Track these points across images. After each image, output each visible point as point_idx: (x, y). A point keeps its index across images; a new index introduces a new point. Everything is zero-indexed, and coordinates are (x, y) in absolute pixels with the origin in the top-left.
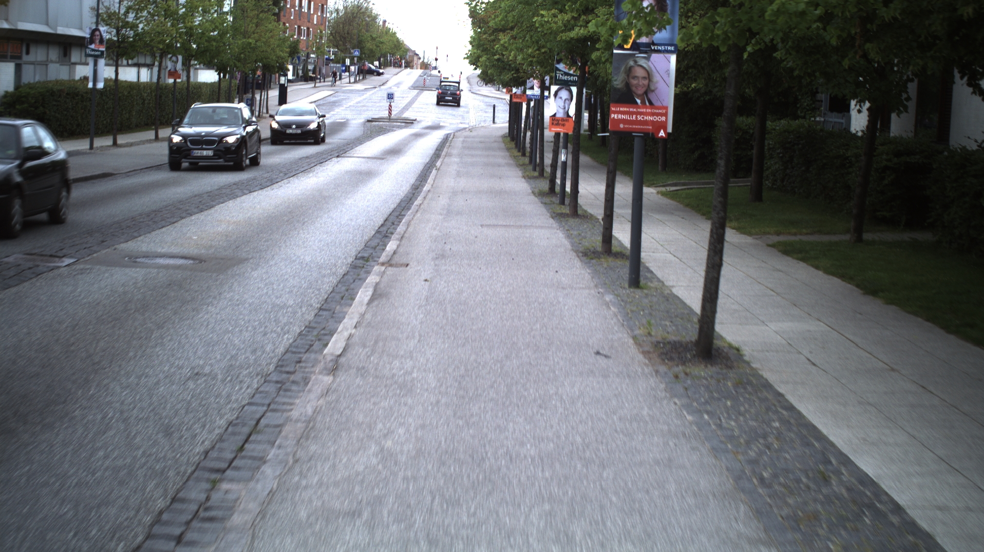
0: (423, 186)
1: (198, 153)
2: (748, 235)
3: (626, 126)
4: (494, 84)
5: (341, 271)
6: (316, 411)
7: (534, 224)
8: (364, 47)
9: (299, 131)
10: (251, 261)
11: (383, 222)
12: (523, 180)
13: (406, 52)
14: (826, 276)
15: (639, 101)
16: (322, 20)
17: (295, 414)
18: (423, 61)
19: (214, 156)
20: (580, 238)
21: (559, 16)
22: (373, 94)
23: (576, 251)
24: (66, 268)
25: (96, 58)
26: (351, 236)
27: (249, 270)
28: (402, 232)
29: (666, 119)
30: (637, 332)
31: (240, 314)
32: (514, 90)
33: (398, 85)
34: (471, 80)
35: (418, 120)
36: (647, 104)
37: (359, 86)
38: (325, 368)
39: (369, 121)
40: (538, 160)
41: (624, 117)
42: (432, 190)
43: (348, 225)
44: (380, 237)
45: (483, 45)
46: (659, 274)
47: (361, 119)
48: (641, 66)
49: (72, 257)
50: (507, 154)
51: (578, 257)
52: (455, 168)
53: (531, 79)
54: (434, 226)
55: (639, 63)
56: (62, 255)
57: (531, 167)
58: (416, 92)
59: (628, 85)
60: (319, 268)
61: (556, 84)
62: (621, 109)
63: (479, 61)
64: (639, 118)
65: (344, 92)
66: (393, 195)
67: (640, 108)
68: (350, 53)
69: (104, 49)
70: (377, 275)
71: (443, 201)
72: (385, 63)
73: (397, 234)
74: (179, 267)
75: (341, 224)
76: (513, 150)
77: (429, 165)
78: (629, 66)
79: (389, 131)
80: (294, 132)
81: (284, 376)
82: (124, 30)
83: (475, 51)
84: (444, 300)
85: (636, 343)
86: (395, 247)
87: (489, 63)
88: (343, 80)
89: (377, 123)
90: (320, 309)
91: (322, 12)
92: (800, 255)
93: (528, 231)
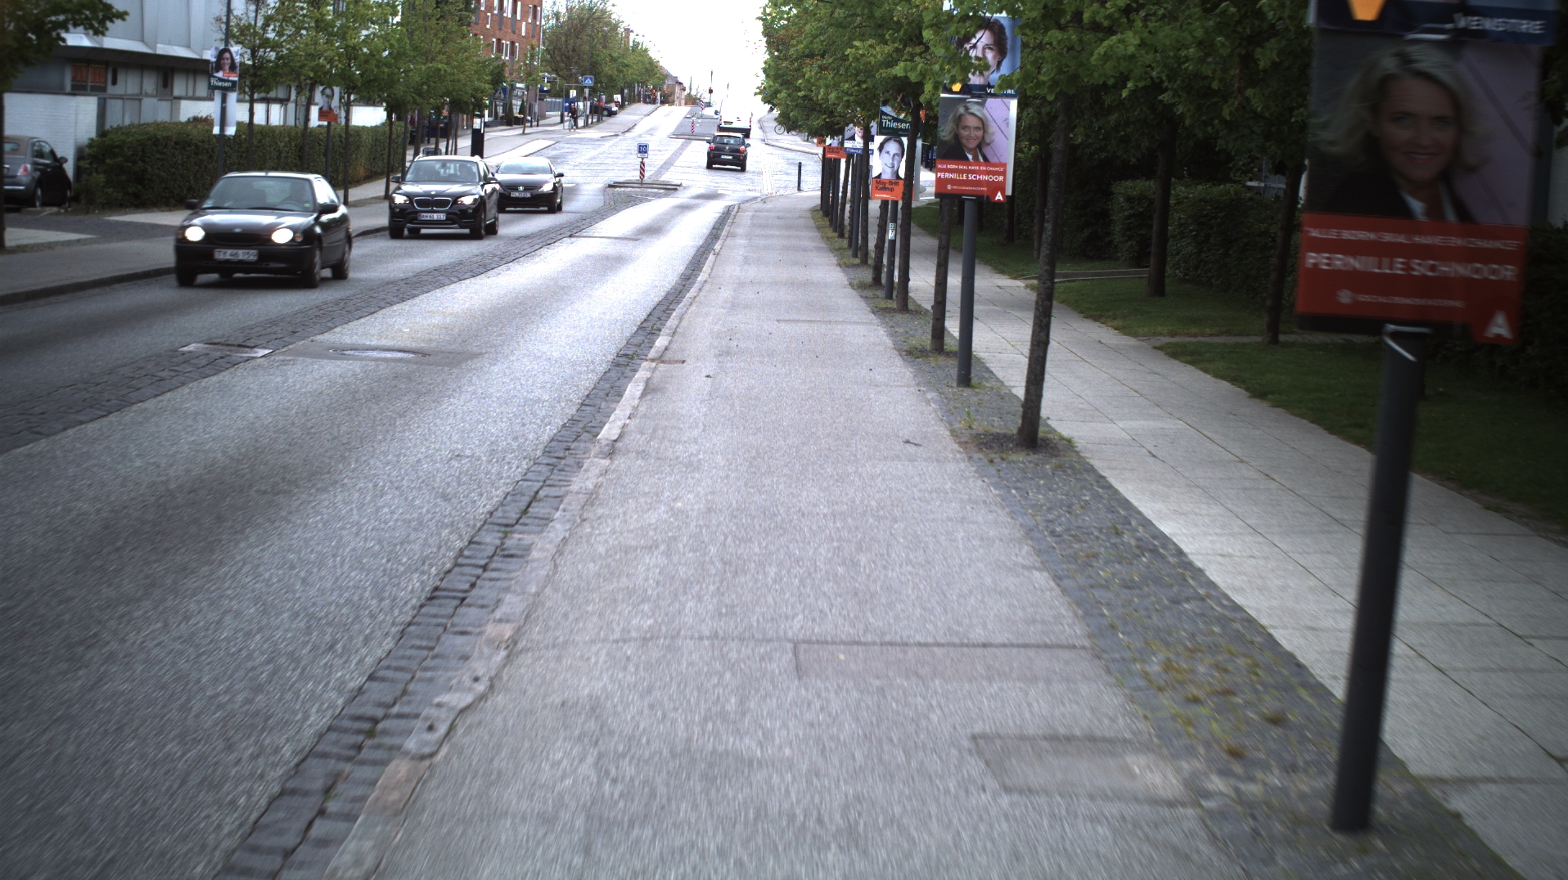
0: (697, 276)
1: (426, 216)
2: (1132, 336)
3: (956, 188)
4: (800, 131)
6: (597, 486)
7: (848, 320)
8: (599, 73)
9: (528, 195)
10: (486, 356)
12: (838, 268)
13: (664, 80)
14: (1214, 380)
15: (970, 157)
16: (534, 29)
17: (574, 488)
18: (689, 94)
19: (447, 220)
20: (907, 336)
21: (878, 49)
22: (613, 145)
23: (900, 351)
24: (263, 359)
25: (225, 91)
27: (487, 364)
28: (674, 327)
29: (1005, 179)
30: (957, 426)
31: (490, 406)
32: (828, 141)
33: (652, 131)
34: (766, 125)
35: (684, 184)
36: (981, 160)
37: (592, 133)
38: (601, 452)
39: (610, 186)
40: (860, 241)
41: (953, 176)
42: (710, 280)
43: (601, 319)
44: (644, 333)
45: (783, 75)
46: (999, 374)
47: (599, 183)
48: (973, 114)
49: (265, 348)
50: (818, 234)
51: (901, 355)
52: (741, 253)
53: (851, 125)
54: (715, 320)
55: (971, 111)
56: (252, 345)
57: (850, 252)
58: (681, 141)
59: (957, 137)
60: (573, 365)
63: (776, 98)
64: (971, 177)
65: (568, 142)
68: (577, 81)
69: (236, 79)
70: (648, 371)
71: (725, 293)
72: (630, 96)
73: (667, 329)
74: (400, 360)
75: (591, 318)
76: (827, 230)
77: (702, 249)
78: (958, 114)
79: (641, 201)
80: (522, 195)
81: (555, 460)
82: (262, 50)
83: (771, 83)
84: (731, 395)
85: (952, 435)
86: (666, 343)
87: (791, 101)
89: (623, 189)
90: (582, 404)
91: (535, 17)
92: (1189, 358)
93: (839, 327)
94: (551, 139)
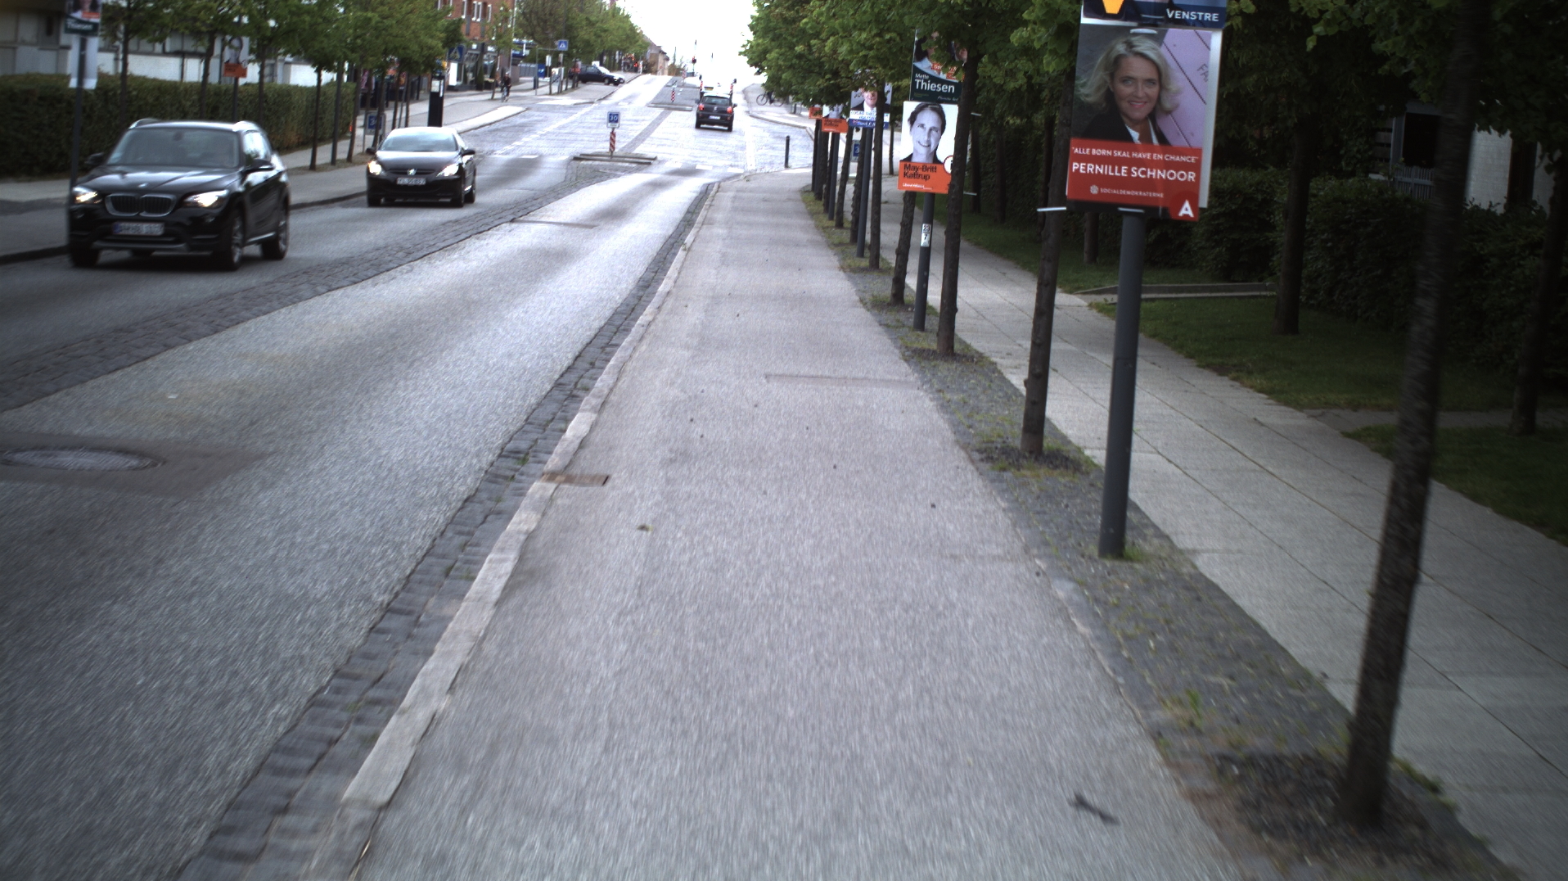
0: (659, 282)
1: (129, 228)
3: (1105, 191)
5: (463, 489)
7: (871, 376)
8: (575, 37)
9: (422, 181)
10: (269, 461)
11: (571, 361)
12: (842, 274)
13: (646, 48)
15: (1135, 135)
18: (673, 65)
22: (587, 114)
23: (964, 447)
25: (84, 35)
26: (502, 394)
27: (255, 486)
28: (606, 391)
29: (1198, 178)
31: (184, 628)
32: (825, 111)
33: (630, 99)
34: (750, 95)
35: (659, 158)
36: (1155, 141)
37: (565, 100)
38: (339, 854)
39: (576, 159)
40: (868, 237)
41: (1100, 169)
42: (674, 290)
43: (502, 368)
44: (562, 397)
45: (775, 29)
47: (565, 155)
48: (1143, 56)
50: (811, 222)
52: (718, 247)
53: (860, 90)
54: (673, 375)
55: (1139, 49)
57: (854, 249)
58: (658, 111)
59: (1110, 97)
60: (415, 482)
61: (914, 99)
62: (1094, 152)
63: (765, 59)
64: (1136, 173)
65: (539, 109)
66: (601, 300)
67: (1138, 151)
68: (553, 46)
69: (98, 21)
70: (535, 509)
71: (693, 316)
73: (594, 396)
75: (487, 365)
76: (822, 217)
77: (672, 241)
78: (1114, 55)
79: (609, 177)
80: (413, 182)
83: (760, 41)
84: (680, 593)
86: (585, 429)
87: (784, 61)
88: (539, 90)
89: (590, 162)
93: (861, 392)
94: (521, 105)
